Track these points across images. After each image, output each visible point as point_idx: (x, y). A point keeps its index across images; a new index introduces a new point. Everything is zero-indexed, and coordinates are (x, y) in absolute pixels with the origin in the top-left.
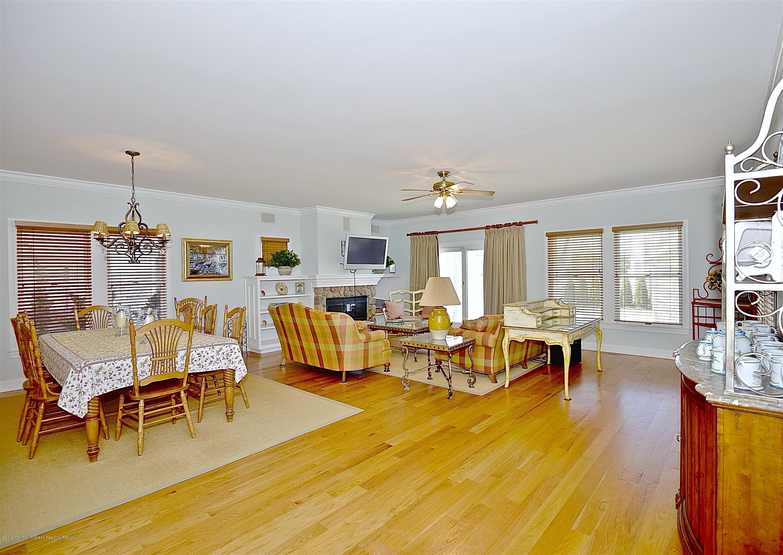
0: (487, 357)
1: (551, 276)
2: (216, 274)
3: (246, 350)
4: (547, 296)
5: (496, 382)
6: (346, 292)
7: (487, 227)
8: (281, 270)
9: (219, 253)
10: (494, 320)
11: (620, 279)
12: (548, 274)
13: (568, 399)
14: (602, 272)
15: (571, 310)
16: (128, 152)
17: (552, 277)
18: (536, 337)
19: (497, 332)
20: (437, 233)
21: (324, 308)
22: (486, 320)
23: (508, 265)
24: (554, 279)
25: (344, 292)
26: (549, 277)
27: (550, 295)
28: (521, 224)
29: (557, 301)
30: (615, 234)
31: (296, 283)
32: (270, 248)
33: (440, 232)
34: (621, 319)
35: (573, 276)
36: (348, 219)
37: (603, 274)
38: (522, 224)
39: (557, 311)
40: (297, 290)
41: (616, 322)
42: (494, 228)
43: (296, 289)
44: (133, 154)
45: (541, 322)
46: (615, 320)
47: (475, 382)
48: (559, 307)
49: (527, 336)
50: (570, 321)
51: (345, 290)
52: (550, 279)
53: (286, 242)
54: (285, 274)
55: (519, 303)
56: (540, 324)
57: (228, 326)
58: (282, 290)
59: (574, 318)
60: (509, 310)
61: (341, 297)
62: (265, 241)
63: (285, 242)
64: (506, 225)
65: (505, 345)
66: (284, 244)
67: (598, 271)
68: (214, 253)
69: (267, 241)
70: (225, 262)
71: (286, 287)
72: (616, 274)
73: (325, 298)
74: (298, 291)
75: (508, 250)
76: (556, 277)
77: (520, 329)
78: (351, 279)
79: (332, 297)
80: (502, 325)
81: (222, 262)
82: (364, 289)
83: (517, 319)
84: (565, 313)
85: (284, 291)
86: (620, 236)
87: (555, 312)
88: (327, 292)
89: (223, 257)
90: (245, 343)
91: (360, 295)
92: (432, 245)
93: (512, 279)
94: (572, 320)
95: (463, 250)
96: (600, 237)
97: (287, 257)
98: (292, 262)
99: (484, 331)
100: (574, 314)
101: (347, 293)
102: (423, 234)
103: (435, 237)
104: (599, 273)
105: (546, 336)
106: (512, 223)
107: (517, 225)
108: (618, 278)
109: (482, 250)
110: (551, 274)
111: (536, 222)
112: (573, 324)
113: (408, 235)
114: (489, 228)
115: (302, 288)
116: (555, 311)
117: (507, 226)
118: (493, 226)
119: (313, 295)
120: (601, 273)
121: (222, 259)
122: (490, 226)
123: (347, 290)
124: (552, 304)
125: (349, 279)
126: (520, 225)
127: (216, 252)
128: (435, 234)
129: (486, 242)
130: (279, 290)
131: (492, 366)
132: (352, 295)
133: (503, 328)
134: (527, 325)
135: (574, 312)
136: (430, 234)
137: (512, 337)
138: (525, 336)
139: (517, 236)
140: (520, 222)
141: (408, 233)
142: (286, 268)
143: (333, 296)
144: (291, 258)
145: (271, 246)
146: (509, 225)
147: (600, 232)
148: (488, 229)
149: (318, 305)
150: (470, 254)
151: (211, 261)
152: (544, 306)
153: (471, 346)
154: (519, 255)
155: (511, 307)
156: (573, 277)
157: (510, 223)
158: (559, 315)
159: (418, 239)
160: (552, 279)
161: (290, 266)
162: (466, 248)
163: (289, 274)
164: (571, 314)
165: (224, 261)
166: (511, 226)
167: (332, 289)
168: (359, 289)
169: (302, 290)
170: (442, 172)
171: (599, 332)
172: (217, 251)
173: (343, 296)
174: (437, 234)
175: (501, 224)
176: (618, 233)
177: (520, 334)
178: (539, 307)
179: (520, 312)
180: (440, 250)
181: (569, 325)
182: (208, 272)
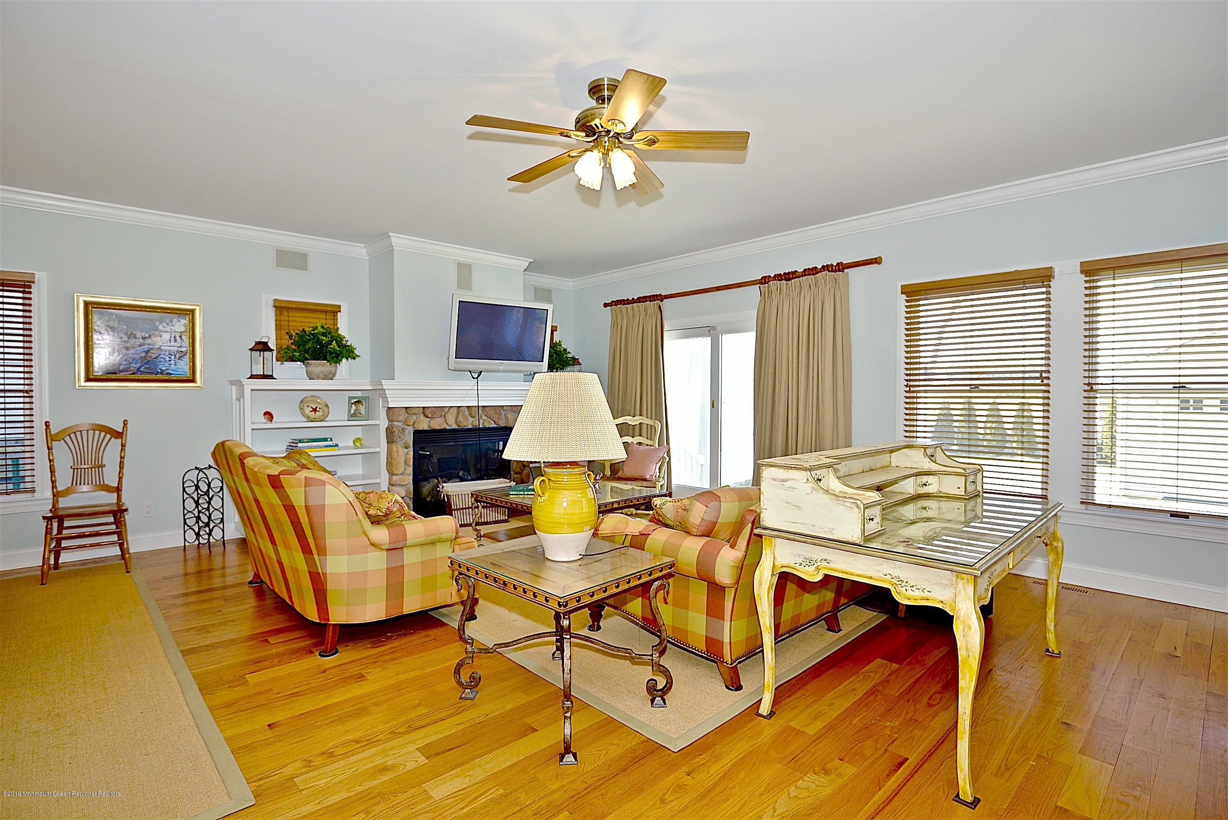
0: (714, 611)
1: (912, 389)
2: (162, 373)
3: (223, 537)
4: (900, 439)
5: (739, 688)
6: (461, 418)
7: (765, 280)
8: (311, 368)
9: (168, 328)
10: (738, 503)
11: (1098, 395)
12: (906, 383)
13: (970, 799)
14: (1048, 378)
15: (971, 478)
17: (914, 392)
18: (860, 573)
19: (742, 542)
20: (661, 298)
21: (406, 450)
22: (714, 504)
23: (808, 364)
24: (919, 395)
25: (457, 418)
26: (906, 392)
27: (908, 434)
28: (841, 267)
29: (929, 452)
30: (1088, 279)
31: (350, 398)
32: (294, 324)
33: (667, 297)
34: (1098, 499)
35: (968, 388)
36: (469, 267)
37: (1050, 382)
38: (844, 269)
39: (930, 479)
40: (352, 412)
41: (1083, 506)
42: (778, 280)
43: (349, 411)
45: (878, 519)
46: (1082, 503)
47: (671, 686)
48: (934, 467)
49: (831, 565)
50: (968, 508)
51: (458, 415)
52: (908, 395)
53: (334, 311)
54: (318, 378)
55: (812, 459)
56: (873, 527)
57: (184, 483)
58: (315, 410)
59: (979, 500)
60: (774, 480)
61: (448, 428)
62: (282, 308)
63: (330, 312)
64: (808, 272)
65: (760, 585)
66: (330, 316)
67: (1038, 375)
68: (157, 329)
69: (288, 308)
70: (183, 349)
71: (327, 406)
72: (1089, 384)
73: (410, 431)
74: (354, 415)
75: (809, 328)
76: (926, 391)
77: (809, 540)
78: (470, 392)
79: (426, 428)
80: (756, 522)
81: (176, 349)
82: (503, 413)
83: (799, 508)
84: (954, 485)
85: (321, 413)
86: (1099, 284)
87: (924, 482)
88: (415, 417)
89: (178, 338)
90: (220, 523)
91: (495, 426)
92: (651, 324)
93: (818, 395)
94: (972, 503)
95: (713, 332)
96: (1044, 290)
97: (319, 342)
98: (331, 353)
99: (707, 534)
100: (979, 488)
101: (461, 420)
102: (633, 301)
103: (657, 308)
104: (1039, 381)
105: (895, 573)
106: (819, 267)
107: (832, 271)
108: (1092, 394)
109: (752, 330)
110: (912, 383)
111: (877, 261)
112: (976, 517)
113: (606, 305)
114: (769, 281)
115: (362, 408)
116: (925, 479)
117: (809, 275)
118: (779, 277)
119: (383, 423)
120: (1045, 382)
121: (175, 341)
122: (770, 276)
123: (464, 416)
124: (917, 460)
125: (466, 392)
126: (840, 271)
127: (161, 327)
128: (658, 300)
129: (761, 314)
130: (308, 410)
131: (726, 640)
132: (474, 424)
133: (756, 531)
134: (830, 532)
135: (979, 482)
136: (646, 301)
137: (785, 563)
138: (825, 564)
139: (832, 297)
140: (838, 264)
141: (607, 302)
142: (320, 365)
143: (429, 426)
144: (330, 343)
145: (296, 319)
146: (813, 271)
147: (1044, 277)
148: (766, 283)
149: (393, 445)
150: (728, 341)
151: (147, 346)
152: (893, 464)
153: (656, 584)
154: (834, 336)
155: (781, 471)
156: (969, 391)
157: (816, 268)
158: (936, 490)
159: (624, 311)
160: (915, 395)
161: (328, 361)
162: (719, 328)
163: (331, 376)
164: (971, 488)
165: (181, 347)
166: (817, 273)
167: (428, 412)
168: (492, 413)
169: (363, 412)
170: (603, 79)
171: (1055, 544)
172: (164, 324)
173: (455, 427)
174: (662, 301)
175: (796, 271)
176: (1095, 278)
177: (809, 555)
178: (879, 466)
179: (809, 485)
180: (665, 333)
181: (963, 519)
182: (142, 369)
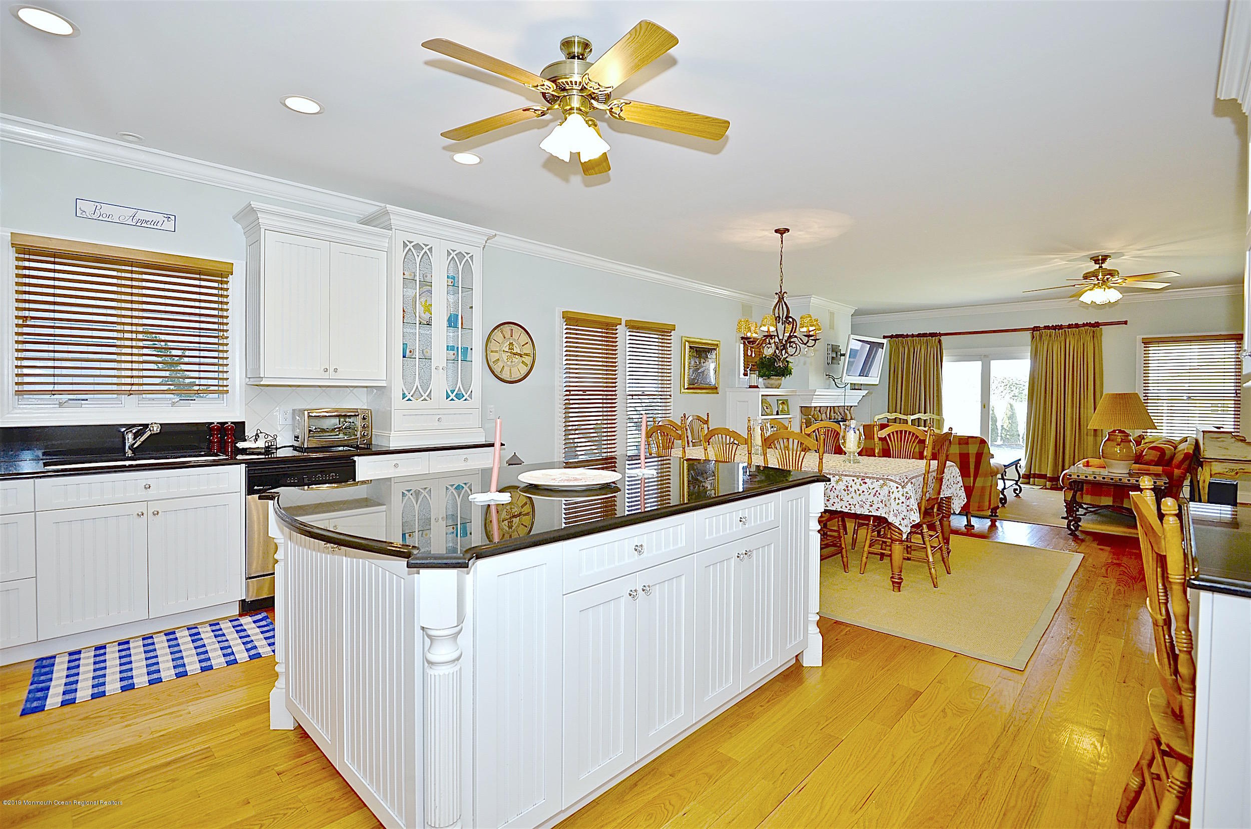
2: (708, 384)
16: (776, 231)
20: (941, 335)
28: (1097, 325)
33: (945, 334)
36: (834, 313)
38: (1100, 326)
40: (780, 409)
43: (778, 408)
44: (781, 232)
64: (1071, 326)
71: (770, 405)
74: (782, 411)
85: (769, 410)
88: (816, 413)
92: (932, 352)
95: (986, 359)
96: (1237, 345)
102: (913, 336)
103: (937, 341)
107: (1091, 327)
111: (1126, 323)
114: (1040, 330)
115: (786, 407)
117: (1073, 328)
118: (1048, 328)
119: (798, 417)
122: (1041, 327)
127: (709, 356)
128: (938, 336)
129: (1034, 349)
130: (765, 408)
136: (927, 337)
139: (1092, 341)
140: (1096, 322)
142: (779, 379)
146: (1076, 326)
147: (1237, 338)
148: (1037, 330)
151: (704, 367)
157: (1078, 324)
162: (990, 356)
163: (779, 386)
166: (1079, 328)
167: (821, 410)
169: (786, 410)
170: (1098, 256)
175: (1062, 325)
177: (1231, 468)
180: (944, 358)
182: (702, 382)
